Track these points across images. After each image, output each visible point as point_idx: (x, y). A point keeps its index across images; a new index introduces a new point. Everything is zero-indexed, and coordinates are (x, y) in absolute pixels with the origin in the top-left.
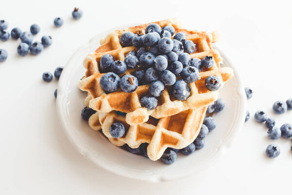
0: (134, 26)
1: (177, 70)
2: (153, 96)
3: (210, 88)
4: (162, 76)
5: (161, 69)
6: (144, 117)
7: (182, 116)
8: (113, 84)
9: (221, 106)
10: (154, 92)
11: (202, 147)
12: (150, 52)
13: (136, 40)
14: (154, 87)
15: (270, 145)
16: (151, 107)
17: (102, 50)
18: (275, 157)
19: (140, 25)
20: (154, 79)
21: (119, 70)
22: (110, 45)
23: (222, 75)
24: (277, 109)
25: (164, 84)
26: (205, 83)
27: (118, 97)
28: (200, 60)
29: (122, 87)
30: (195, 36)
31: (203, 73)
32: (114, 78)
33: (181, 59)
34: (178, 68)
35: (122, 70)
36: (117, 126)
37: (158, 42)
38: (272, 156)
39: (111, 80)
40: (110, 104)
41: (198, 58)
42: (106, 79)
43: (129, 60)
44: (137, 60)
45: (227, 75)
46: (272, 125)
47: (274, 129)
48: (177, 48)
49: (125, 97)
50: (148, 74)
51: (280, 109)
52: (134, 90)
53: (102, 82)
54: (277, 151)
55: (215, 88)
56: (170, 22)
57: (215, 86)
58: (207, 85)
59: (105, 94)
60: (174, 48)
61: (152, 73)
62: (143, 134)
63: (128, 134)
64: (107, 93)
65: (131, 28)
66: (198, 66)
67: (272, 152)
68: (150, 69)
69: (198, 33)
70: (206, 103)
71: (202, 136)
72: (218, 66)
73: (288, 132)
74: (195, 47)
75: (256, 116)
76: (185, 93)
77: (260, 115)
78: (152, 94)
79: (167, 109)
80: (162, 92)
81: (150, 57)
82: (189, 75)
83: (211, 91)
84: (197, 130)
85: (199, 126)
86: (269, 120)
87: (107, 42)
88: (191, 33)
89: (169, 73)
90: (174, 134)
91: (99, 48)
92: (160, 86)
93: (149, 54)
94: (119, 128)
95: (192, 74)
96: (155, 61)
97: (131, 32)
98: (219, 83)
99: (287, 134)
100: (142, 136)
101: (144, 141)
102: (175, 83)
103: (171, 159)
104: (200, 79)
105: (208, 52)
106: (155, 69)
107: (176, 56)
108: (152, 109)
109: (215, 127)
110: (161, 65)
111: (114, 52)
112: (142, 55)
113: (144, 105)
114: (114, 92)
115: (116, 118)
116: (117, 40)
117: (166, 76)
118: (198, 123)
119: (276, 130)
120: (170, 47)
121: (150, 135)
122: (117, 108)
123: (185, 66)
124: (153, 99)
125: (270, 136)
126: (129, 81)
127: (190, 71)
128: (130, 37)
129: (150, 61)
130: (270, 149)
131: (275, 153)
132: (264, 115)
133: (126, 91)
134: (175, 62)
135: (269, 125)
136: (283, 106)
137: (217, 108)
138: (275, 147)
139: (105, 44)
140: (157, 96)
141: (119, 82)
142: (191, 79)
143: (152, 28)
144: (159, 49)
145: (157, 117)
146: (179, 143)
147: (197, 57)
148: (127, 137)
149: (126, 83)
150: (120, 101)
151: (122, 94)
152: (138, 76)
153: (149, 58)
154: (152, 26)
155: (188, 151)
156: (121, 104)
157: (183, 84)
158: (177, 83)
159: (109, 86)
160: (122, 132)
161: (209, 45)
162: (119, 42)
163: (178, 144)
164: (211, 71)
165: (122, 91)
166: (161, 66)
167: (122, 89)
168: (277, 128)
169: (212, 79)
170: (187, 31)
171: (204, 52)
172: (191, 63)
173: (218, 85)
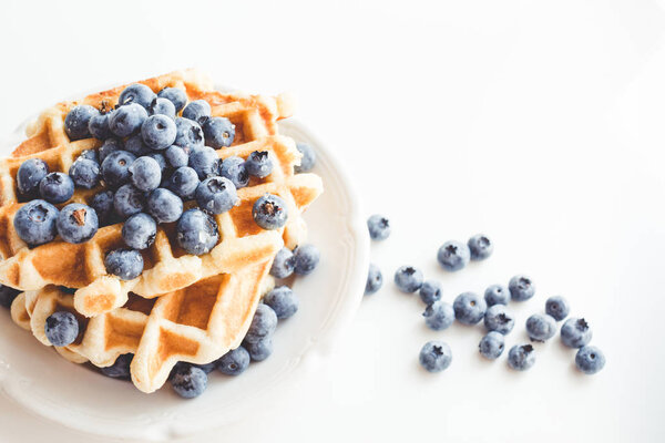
0: (97, 91)
1: (183, 188)
2: (131, 249)
3: (263, 222)
4: (150, 203)
5: (146, 187)
6: (113, 297)
7: (210, 289)
8: (41, 227)
9: (309, 260)
10: (131, 239)
11: (267, 355)
12: (124, 149)
13: (96, 125)
14: (130, 227)
15: (428, 344)
16: (128, 274)
17: (28, 149)
18: (439, 369)
19: (111, 88)
20: (133, 210)
21: (55, 195)
22: (45, 138)
23: (293, 192)
24: (448, 259)
25: (155, 220)
26: (253, 213)
27: (56, 255)
28: (242, 161)
29: (60, 231)
30: (234, 108)
31: (248, 189)
32: (45, 211)
33: (195, 160)
34: (185, 183)
35: (61, 194)
36: (58, 319)
37: (141, 125)
38: (433, 368)
39: (39, 217)
40: (40, 272)
41: (239, 156)
42: (25, 216)
43: (77, 170)
44: (96, 170)
45: (306, 192)
46: (434, 297)
47: (436, 305)
48: (187, 138)
49: (72, 254)
50: (119, 200)
51: (452, 258)
52: (89, 238)
53: (18, 222)
54: (442, 357)
55: (274, 223)
56: (179, 79)
57: (275, 218)
58: (257, 217)
59: (26, 250)
60: (178, 137)
61: (127, 196)
62: (122, 334)
63: (87, 336)
64: (32, 246)
65: (90, 97)
66: (236, 174)
67: (432, 358)
68: (124, 187)
69: (242, 101)
70: (254, 257)
71: (261, 332)
72: (287, 173)
73: (470, 311)
74: (233, 132)
75: (398, 279)
76: (204, 237)
77: (405, 276)
78: (130, 243)
79: (165, 277)
80: (150, 238)
81: (124, 161)
82: (212, 198)
83: (265, 229)
84: (244, 318)
85: (249, 309)
86: (428, 286)
87: (39, 131)
88: (229, 100)
89: (166, 194)
90: (190, 332)
91: (22, 147)
92: (145, 227)
93: (123, 155)
94: (63, 323)
95: (219, 195)
96: (132, 169)
97: (87, 107)
98: (284, 210)
99: (468, 316)
100: (121, 338)
101: (124, 350)
102: (181, 217)
103: (192, 387)
104: (237, 204)
105: (264, 141)
106: (133, 187)
107: (182, 156)
108: (131, 277)
109: (295, 310)
110: (144, 178)
111: (50, 154)
112: (107, 158)
113: (113, 269)
114: (46, 243)
115: (60, 301)
116: (58, 126)
117: (158, 202)
118: (246, 303)
119: (440, 308)
120: (168, 137)
121: (136, 335)
122: (57, 278)
123: (203, 177)
124: (132, 254)
125: (428, 322)
126: (74, 218)
127: (213, 188)
128: (85, 117)
129: (122, 169)
130: (427, 352)
131: (438, 361)
132: (414, 275)
133: (70, 240)
134: (179, 170)
135: (427, 297)
136: (458, 252)
137: (301, 266)
138: (438, 346)
139: (36, 135)
140: (141, 247)
141: (54, 221)
142: (217, 205)
143: (132, 94)
144: (142, 141)
145: (148, 294)
146: (200, 350)
147: (235, 155)
148: (84, 343)
149: (68, 224)
150: (61, 263)
151: (65, 247)
152: (100, 205)
153: (122, 163)
154: (132, 90)
155: (233, 366)
156: (65, 268)
157: (198, 219)
158: (186, 216)
159: (33, 230)
160: (71, 332)
161: (269, 125)
162: (62, 131)
163: (199, 353)
164: (268, 185)
165: (63, 241)
166: (145, 180)
167: (62, 236)
168: (445, 304)
169: (267, 202)
170: (221, 97)
171: (254, 143)
172: (220, 170)
173: (282, 217)
